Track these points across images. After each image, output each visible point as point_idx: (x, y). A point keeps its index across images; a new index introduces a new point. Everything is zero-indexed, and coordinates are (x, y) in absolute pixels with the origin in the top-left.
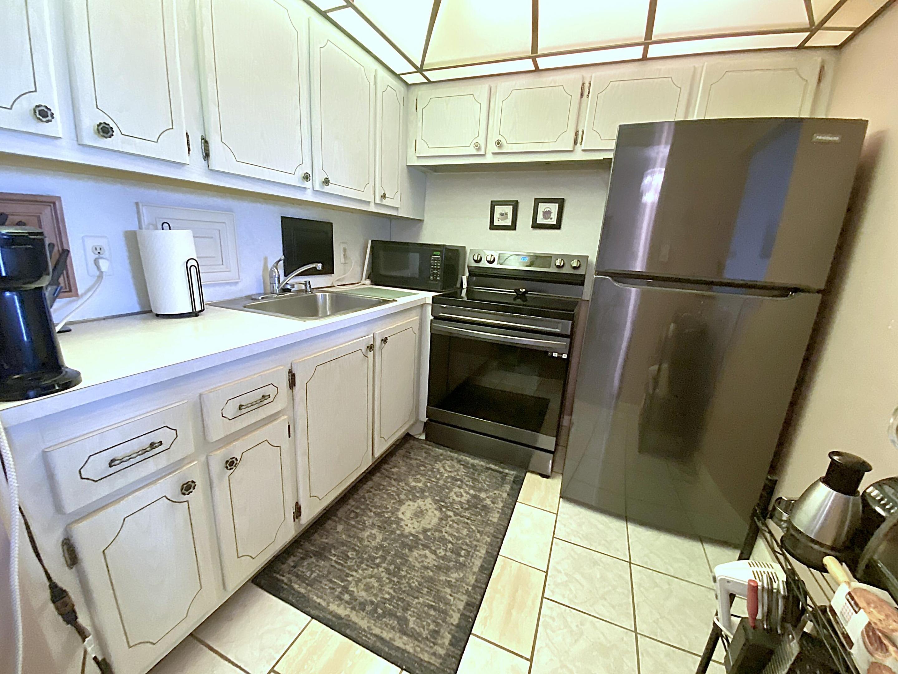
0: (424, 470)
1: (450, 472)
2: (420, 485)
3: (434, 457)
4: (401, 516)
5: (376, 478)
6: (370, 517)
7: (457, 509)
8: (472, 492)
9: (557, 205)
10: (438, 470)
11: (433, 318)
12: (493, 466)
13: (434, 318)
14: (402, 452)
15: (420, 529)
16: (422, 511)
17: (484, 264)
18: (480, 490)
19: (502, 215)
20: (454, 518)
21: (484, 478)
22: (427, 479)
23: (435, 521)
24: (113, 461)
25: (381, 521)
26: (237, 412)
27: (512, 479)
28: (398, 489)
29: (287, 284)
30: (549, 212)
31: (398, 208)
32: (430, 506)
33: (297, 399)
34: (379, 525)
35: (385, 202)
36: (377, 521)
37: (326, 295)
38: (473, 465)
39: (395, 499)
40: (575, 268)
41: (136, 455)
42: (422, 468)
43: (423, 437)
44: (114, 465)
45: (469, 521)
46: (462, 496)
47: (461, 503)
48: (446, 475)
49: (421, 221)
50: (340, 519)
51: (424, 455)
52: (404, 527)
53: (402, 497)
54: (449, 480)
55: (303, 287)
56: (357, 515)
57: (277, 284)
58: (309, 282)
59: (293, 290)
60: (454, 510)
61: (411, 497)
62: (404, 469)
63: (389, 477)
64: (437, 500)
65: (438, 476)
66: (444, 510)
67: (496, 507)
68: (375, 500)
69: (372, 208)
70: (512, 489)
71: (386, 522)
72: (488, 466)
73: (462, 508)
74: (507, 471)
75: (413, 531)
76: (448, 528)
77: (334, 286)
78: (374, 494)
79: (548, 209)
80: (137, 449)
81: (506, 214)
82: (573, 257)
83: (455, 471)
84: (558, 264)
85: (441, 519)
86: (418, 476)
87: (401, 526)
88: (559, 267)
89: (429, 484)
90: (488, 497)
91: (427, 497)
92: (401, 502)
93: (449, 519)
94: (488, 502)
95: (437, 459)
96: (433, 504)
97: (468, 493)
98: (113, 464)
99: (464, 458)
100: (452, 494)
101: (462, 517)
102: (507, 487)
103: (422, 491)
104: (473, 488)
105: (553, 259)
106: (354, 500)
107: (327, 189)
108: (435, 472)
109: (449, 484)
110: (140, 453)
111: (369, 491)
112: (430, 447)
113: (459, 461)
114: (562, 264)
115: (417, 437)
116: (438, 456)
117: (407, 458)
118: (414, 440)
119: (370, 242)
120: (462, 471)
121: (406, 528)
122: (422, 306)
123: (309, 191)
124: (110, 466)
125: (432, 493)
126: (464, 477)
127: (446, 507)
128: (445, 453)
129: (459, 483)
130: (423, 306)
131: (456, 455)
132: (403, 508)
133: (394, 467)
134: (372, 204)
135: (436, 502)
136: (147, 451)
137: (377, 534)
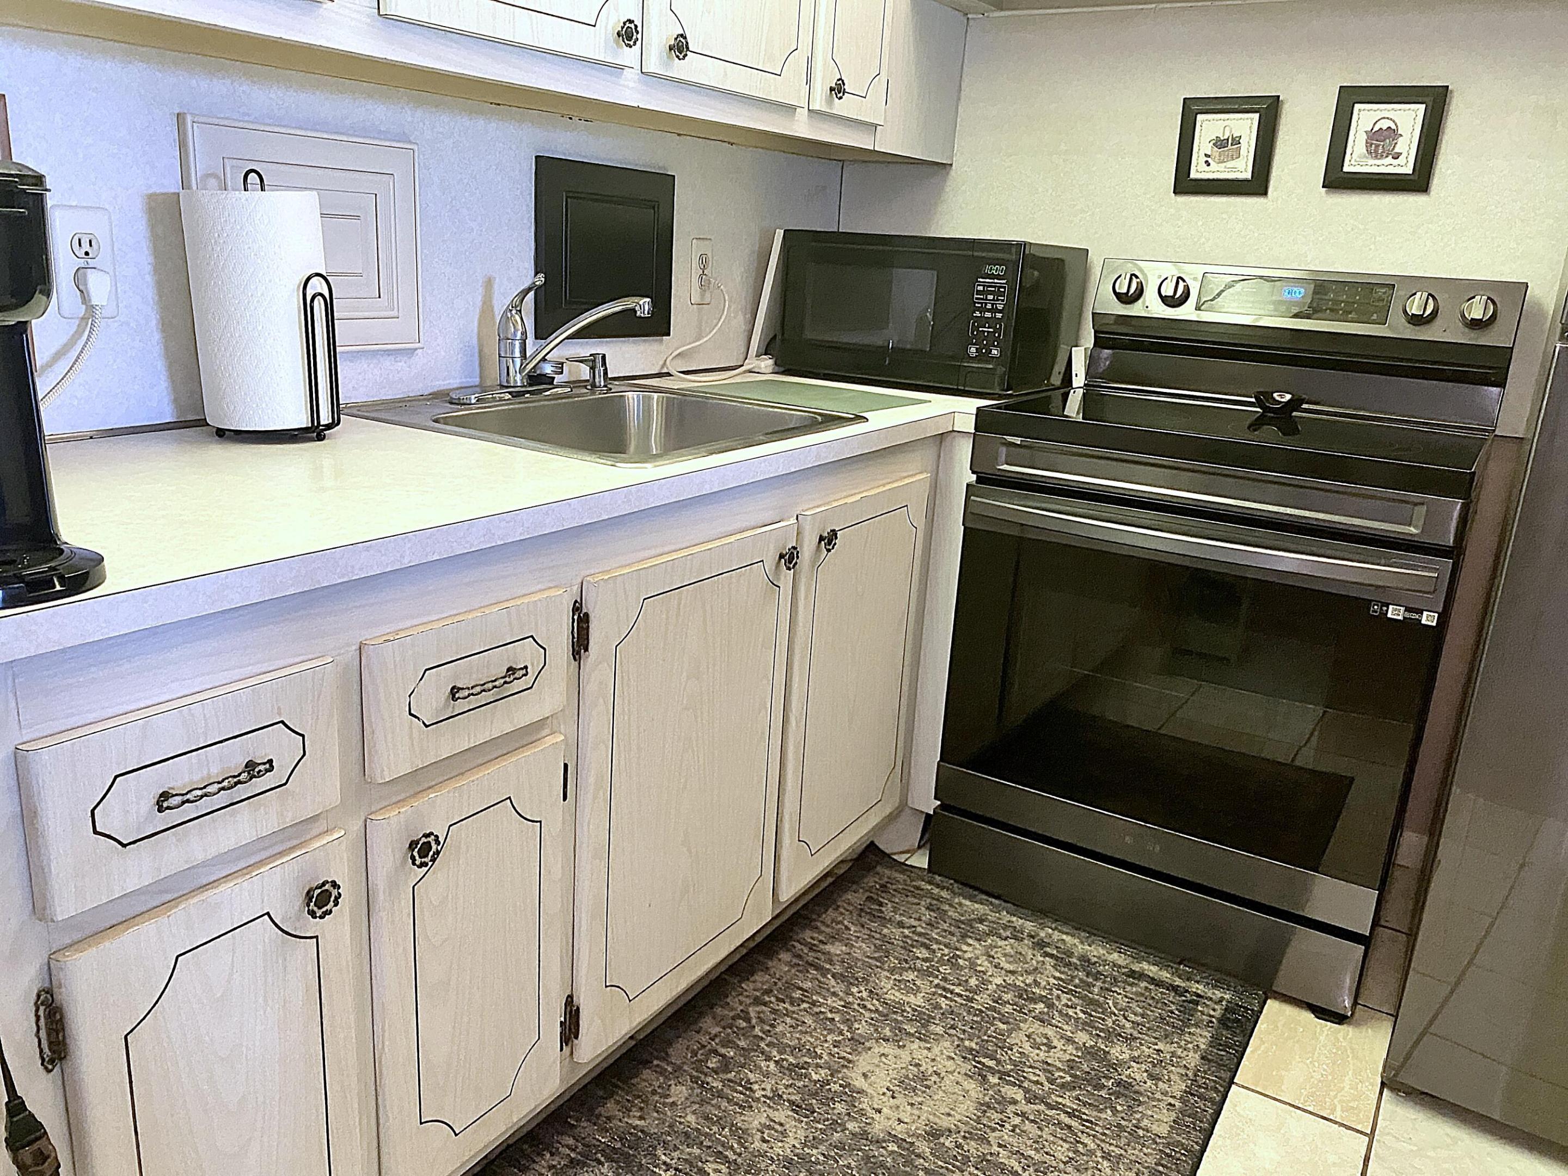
0: (925, 960)
1: (1013, 972)
2: (917, 1000)
3: (957, 923)
4: (859, 1083)
5: (782, 964)
6: (767, 1075)
7: (1037, 1082)
8: (1082, 1037)
9: (1422, 107)
10: (973, 965)
11: (974, 477)
12: (1152, 970)
13: (979, 480)
14: (855, 897)
15: (919, 1127)
16: (923, 1077)
17: (1151, 307)
18: (1112, 1035)
19: (1220, 144)
20: (1024, 1107)
21: (1123, 1002)
22: (937, 986)
23: (966, 1108)
24: (165, 796)
25: (799, 1090)
26: (446, 705)
27: (1218, 1014)
28: (847, 1005)
29: (544, 359)
30: (1392, 133)
31: (876, 126)
32: (950, 1065)
33: (590, 688)
34: (793, 1098)
35: (842, 107)
36: (787, 1087)
37: (650, 398)
38: (1084, 959)
39: (841, 1033)
40: (1475, 324)
41: (217, 786)
42: (922, 953)
43: (921, 861)
44: (168, 808)
45: (1074, 1123)
46: (1050, 1047)
47: (1047, 1067)
48: (999, 981)
49: (946, 167)
50: (678, 1069)
51: (927, 915)
52: (871, 1113)
53: (862, 1028)
54: (1007, 997)
55: (584, 372)
56: (726, 1065)
57: (518, 361)
58: (604, 357)
59: (558, 379)
60: (1026, 1084)
61: (887, 1032)
62: (862, 949)
63: (817, 968)
64: (971, 1050)
65: (973, 982)
66: (994, 1080)
67: (1165, 1093)
68: (779, 1029)
69: (802, 128)
70: (1215, 1042)
71: (814, 1095)
72: (1136, 967)
73: (1052, 1082)
74: (1200, 988)
75: (899, 1130)
76: (1006, 1136)
77: (669, 374)
78: (774, 1011)
79: (1384, 124)
80: (216, 771)
81: (1237, 141)
82: (1469, 288)
83: (1028, 973)
84: (1415, 310)
85: (985, 1107)
86: (911, 976)
87: (862, 1113)
88: (1416, 320)
89: (943, 1003)
90: (1134, 1059)
91: (938, 1038)
92: (857, 1043)
93: (1011, 1109)
94: (1137, 1073)
95: (966, 928)
96: (959, 1060)
97: (1070, 1040)
98: (165, 805)
99: (1056, 935)
100: (1017, 1038)
101: (1051, 1107)
102: (1203, 1038)
103: (923, 1019)
104: (1087, 1026)
105: (1399, 292)
106: (718, 1021)
107: (681, 69)
108: (961, 968)
109: (1008, 1008)
110: (225, 784)
111: (757, 1001)
112: (944, 894)
113: (1040, 945)
114: (1428, 312)
115: (901, 858)
116: (970, 923)
117: (873, 917)
118: (891, 868)
119: (780, 234)
120: (1050, 974)
121: (877, 1116)
122: (941, 438)
123: (631, 76)
124: (160, 810)
125: (953, 1027)
126: (1056, 992)
127: (1003, 1075)
128: (993, 916)
129: (1040, 1006)
130: (943, 439)
131: (1029, 926)
132: (864, 1062)
133: (833, 938)
134: (802, 114)
135: (970, 1055)
136: (239, 782)
137: (790, 1125)
